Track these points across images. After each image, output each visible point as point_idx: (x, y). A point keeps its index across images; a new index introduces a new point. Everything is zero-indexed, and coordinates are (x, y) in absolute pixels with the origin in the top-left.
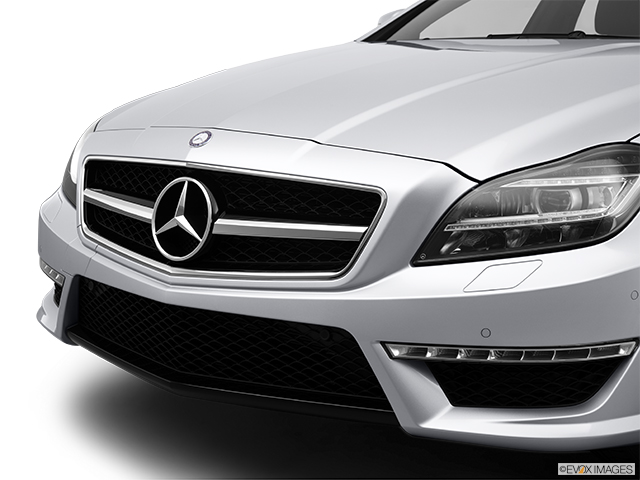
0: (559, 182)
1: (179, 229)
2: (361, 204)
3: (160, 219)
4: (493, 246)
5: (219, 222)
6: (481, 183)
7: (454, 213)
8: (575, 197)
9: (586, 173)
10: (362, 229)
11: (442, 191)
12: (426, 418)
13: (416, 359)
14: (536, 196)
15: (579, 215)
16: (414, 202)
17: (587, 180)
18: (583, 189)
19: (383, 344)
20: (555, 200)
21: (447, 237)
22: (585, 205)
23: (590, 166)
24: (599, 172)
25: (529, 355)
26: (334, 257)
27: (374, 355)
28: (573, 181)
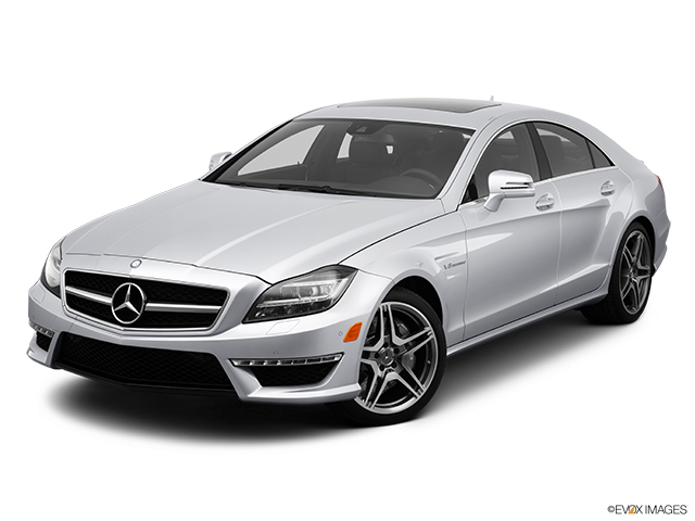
0: (307, 284)
1: (127, 309)
2: (219, 296)
3: (116, 303)
4: (280, 313)
5: (148, 305)
6: (273, 285)
7: (261, 299)
8: (315, 290)
9: (320, 279)
10: (219, 307)
11: (256, 288)
12: (250, 393)
13: (245, 366)
14: (299, 291)
15: (317, 299)
16: (243, 294)
17: (319, 283)
18: (318, 287)
19: (230, 360)
20: (306, 292)
21: (259, 310)
22: (319, 294)
23: (322, 275)
24: (326, 279)
25: (295, 362)
26: (206, 320)
27: (226, 365)
28: (313, 283)
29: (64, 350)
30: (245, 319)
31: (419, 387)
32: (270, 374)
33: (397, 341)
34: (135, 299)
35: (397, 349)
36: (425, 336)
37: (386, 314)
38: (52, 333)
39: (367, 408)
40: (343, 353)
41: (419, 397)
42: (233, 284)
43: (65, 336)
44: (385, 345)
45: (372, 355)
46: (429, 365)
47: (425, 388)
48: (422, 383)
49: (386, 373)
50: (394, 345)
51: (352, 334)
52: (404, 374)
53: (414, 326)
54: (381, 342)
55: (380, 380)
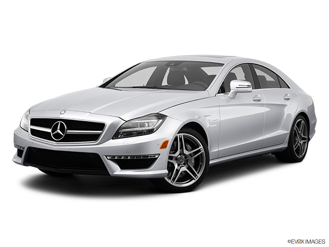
0: (143, 121)
1: (58, 133)
2: (101, 126)
3: (53, 132)
4: (129, 135)
5: (68, 131)
6: (126, 121)
7: (120, 128)
8: (147, 124)
9: (149, 119)
10: (101, 132)
11: (118, 123)
12: (115, 172)
13: (113, 159)
14: (139, 124)
15: (147, 128)
16: (112, 126)
17: (149, 121)
18: (148, 123)
19: (106, 156)
20: (142, 125)
22: (149, 126)
24: (152, 119)
25: (137, 157)
26: (95, 138)
27: (104, 159)
28: (146, 121)
29: (29, 156)
30: (113, 137)
31: (196, 175)
32: (124, 163)
33: (186, 152)
34: (62, 129)
35: (186, 156)
36: (199, 151)
37: (181, 139)
38: (24, 148)
39: (171, 183)
40: (159, 154)
41: (196, 180)
42: (108, 121)
43: (30, 149)
44: (180, 154)
45: (174, 158)
46: (201, 165)
47: (199, 175)
48: (198, 173)
49: (181, 167)
50: (184, 154)
51: (164, 145)
52: (189, 168)
53: (194, 146)
54: (178, 153)
55: (178, 171)
